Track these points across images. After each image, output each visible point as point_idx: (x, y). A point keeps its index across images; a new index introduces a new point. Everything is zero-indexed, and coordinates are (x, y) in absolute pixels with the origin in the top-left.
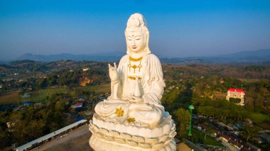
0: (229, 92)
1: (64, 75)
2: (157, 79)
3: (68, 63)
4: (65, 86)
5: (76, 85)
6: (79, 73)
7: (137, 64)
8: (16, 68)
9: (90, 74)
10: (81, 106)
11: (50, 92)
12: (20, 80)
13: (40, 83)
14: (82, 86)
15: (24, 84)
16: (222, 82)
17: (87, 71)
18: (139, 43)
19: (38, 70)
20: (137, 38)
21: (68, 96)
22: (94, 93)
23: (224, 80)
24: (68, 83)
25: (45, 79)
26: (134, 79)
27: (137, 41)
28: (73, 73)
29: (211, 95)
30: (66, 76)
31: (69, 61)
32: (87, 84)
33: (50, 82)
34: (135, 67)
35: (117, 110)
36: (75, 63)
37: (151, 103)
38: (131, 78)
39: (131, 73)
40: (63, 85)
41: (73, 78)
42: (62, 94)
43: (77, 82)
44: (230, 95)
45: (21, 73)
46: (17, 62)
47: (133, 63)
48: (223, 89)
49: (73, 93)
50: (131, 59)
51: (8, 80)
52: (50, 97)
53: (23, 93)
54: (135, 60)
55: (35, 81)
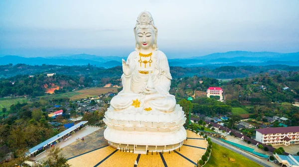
0: (209, 91)
5: (41, 92)
6: (43, 78)
9: (57, 80)
10: (61, 113)
14: (49, 94)
18: (149, 40)
20: (148, 35)
23: (202, 80)
27: (147, 38)
28: (34, 78)
32: (56, 91)
38: (142, 72)
39: (142, 67)
40: (22, 94)
43: (41, 89)
48: (203, 88)
50: (141, 55)
54: (146, 56)
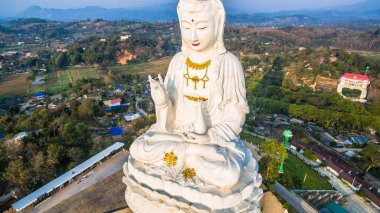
1: (92, 47)
2: (234, 101)
3: (98, 24)
4: (96, 65)
5: (112, 62)
6: (115, 43)
7: (200, 73)
8: (20, 32)
9: (132, 45)
10: (119, 104)
11: (73, 75)
12: (28, 55)
13: (57, 59)
14: (120, 65)
15: (33, 62)
16: (333, 59)
17: (127, 41)
18: (204, 36)
19: (53, 36)
20: (201, 25)
21: (100, 84)
22: (138, 77)
23: (337, 56)
24: (99, 60)
25: (65, 54)
26: (195, 99)
27: (200, 32)
28: (106, 43)
29: (313, 83)
30: (96, 49)
31: (98, 21)
32: (128, 61)
33: (73, 58)
34: (196, 80)
35: (167, 155)
36: (109, 23)
37: (223, 144)
38: (188, 97)
39: (190, 89)
40: (92, 63)
41: (106, 52)
42: (91, 81)
43: (112, 58)
44: (344, 83)
45: (27, 42)
46: (20, 22)
47: (193, 72)
48: (333, 73)
49: (107, 79)
50: (189, 63)
51: (10, 53)
52: (75, 84)
53: (33, 78)
54: (197, 67)
55: (49, 57)
